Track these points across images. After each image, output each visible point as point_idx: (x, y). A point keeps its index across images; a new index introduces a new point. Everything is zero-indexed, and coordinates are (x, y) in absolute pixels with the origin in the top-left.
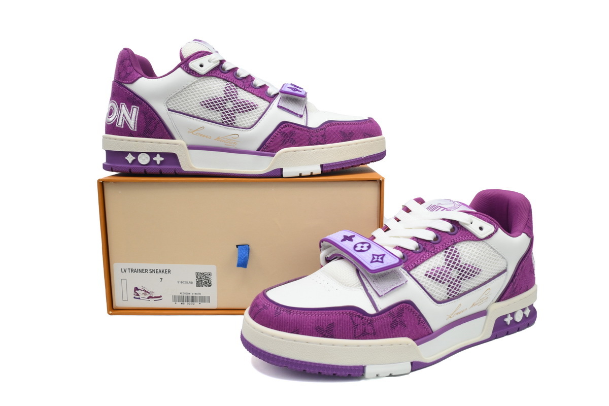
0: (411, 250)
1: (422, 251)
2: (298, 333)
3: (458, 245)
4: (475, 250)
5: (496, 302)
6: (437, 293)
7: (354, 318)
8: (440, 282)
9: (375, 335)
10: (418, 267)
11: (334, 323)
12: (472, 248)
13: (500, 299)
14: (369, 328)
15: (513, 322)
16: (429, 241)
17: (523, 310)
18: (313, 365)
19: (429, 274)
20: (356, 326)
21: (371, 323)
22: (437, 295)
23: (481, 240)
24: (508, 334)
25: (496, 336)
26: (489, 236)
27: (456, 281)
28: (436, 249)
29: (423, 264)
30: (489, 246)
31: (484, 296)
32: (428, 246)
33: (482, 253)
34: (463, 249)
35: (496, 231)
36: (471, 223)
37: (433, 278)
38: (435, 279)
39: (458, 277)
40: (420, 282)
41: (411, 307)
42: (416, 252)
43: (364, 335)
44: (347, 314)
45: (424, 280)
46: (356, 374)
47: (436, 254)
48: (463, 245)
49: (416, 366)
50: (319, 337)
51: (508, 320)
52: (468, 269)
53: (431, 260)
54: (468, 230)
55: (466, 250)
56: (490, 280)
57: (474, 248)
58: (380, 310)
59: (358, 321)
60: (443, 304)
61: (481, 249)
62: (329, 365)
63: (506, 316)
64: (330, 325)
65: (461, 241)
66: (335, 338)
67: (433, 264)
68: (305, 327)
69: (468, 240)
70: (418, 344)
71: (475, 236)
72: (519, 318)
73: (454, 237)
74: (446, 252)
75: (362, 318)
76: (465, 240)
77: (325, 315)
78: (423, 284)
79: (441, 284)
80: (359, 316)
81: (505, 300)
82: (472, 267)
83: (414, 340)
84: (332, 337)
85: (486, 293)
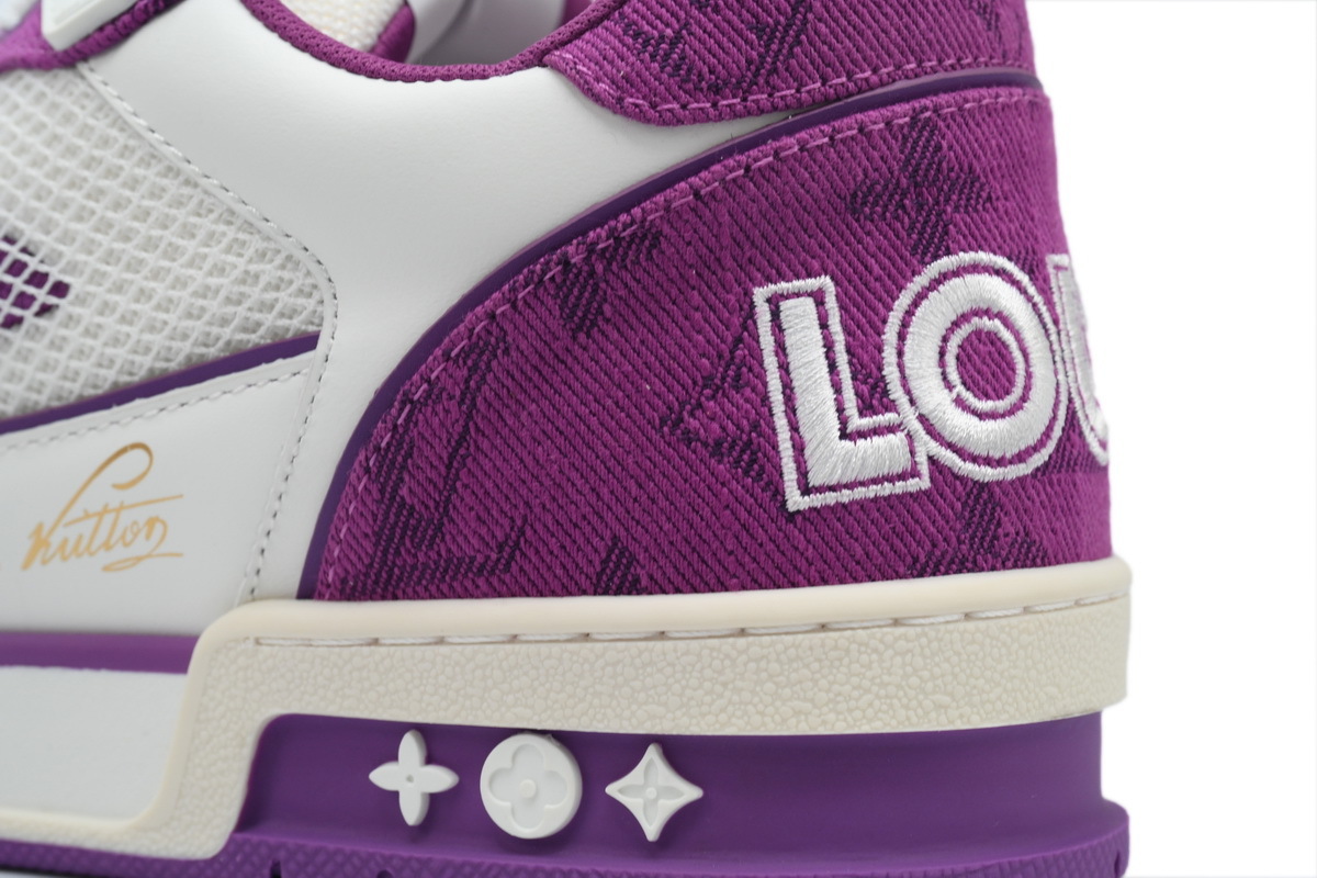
15: (464, 815)
17: (591, 753)
51: (409, 782)
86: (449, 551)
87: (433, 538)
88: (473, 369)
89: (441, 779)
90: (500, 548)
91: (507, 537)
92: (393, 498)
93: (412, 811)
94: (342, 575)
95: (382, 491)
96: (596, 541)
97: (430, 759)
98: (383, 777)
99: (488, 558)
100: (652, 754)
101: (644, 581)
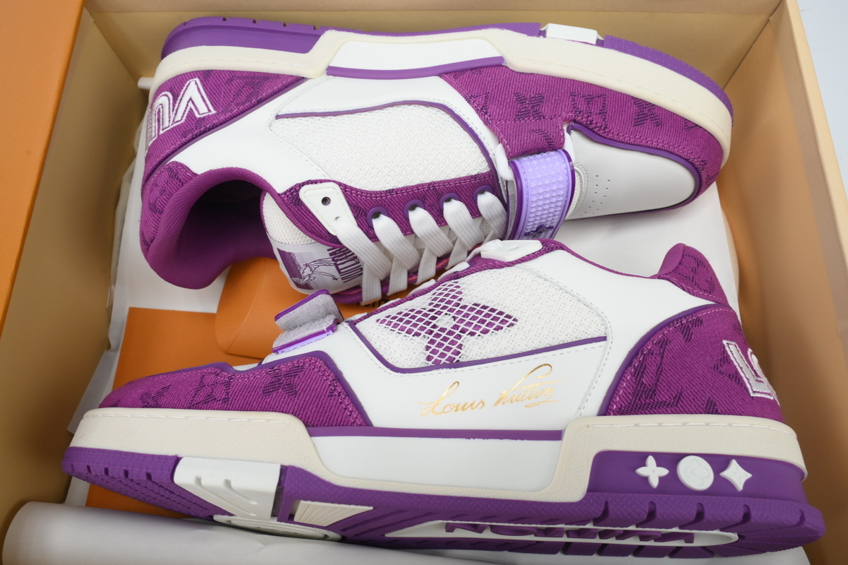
2: (115, 407)
5: (596, 416)
7: (207, 377)
13: (606, 410)
14: (220, 389)
15: (674, 484)
20: (201, 388)
21: (229, 382)
25: (606, 504)
26: (528, 256)
35: (546, 250)
41: (320, 363)
43: (206, 402)
46: (159, 472)
51: (652, 473)
59: (209, 379)
70: (312, 435)
75: (218, 375)
77: (169, 378)
80: (215, 373)
81: (622, 412)
83: (309, 425)
86: (658, 399)
87: (652, 395)
88: (661, 347)
89: (664, 472)
90: (674, 398)
91: (676, 395)
92: (639, 382)
93: (654, 482)
94: (619, 406)
95: (636, 379)
96: (703, 398)
97: (658, 465)
98: (642, 471)
99: (670, 402)
100: (734, 463)
101: (719, 411)
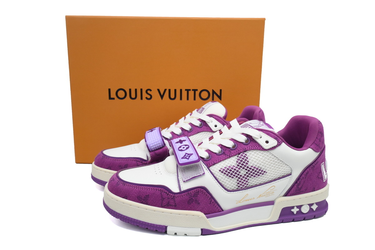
0: (215, 153)
1: (222, 154)
2: (126, 199)
3: (248, 153)
4: (261, 157)
5: (283, 196)
6: (228, 184)
7: (163, 193)
8: (230, 176)
9: (176, 207)
10: (216, 165)
11: (149, 195)
12: (258, 156)
13: (286, 195)
14: (172, 201)
15: (300, 212)
16: (229, 148)
17: (310, 205)
18: (133, 220)
19: (222, 170)
20: (163, 199)
21: (173, 198)
22: (228, 186)
23: (266, 150)
24: (293, 221)
25: (283, 221)
26: (273, 147)
27: (243, 177)
28: (231, 154)
29: (220, 163)
30: (273, 155)
31: (269, 190)
32: (227, 152)
33: (266, 160)
34: (251, 155)
35: (279, 144)
36: (261, 138)
37: (225, 174)
38: (226, 174)
39: (245, 175)
40: (215, 175)
41: (204, 191)
42: (219, 154)
43: (168, 206)
44: (159, 191)
45: (219, 174)
46: (160, 230)
47: (230, 157)
48: (252, 153)
49: (205, 232)
50: (139, 203)
51: (295, 210)
52: (253, 170)
53: (226, 161)
54: (257, 143)
55: (253, 156)
56: (275, 180)
57: (260, 156)
58: (182, 190)
59: (165, 195)
60: (232, 192)
61: (266, 156)
62: (143, 222)
63: (293, 207)
64: (147, 196)
65: (250, 150)
66: (149, 205)
67: (227, 164)
68: (131, 195)
69: (255, 149)
70: (208, 218)
71: (261, 147)
72: (305, 210)
73: (246, 147)
74: (238, 156)
75: (168, 194)
76: (253, 149)
77: (145, 189)
78: (217, 177)
79: (230, 178)
80: (166, 193)
81: (291, 195)
82: (257, 169)
83: (205, 214)
84: (147, 204)
85: (271, 189)
93: (295, 213)
96: (312, 188)
97: (297, 208)
98: (293, 211)
99: (304, 191)
100: (314, 204)
